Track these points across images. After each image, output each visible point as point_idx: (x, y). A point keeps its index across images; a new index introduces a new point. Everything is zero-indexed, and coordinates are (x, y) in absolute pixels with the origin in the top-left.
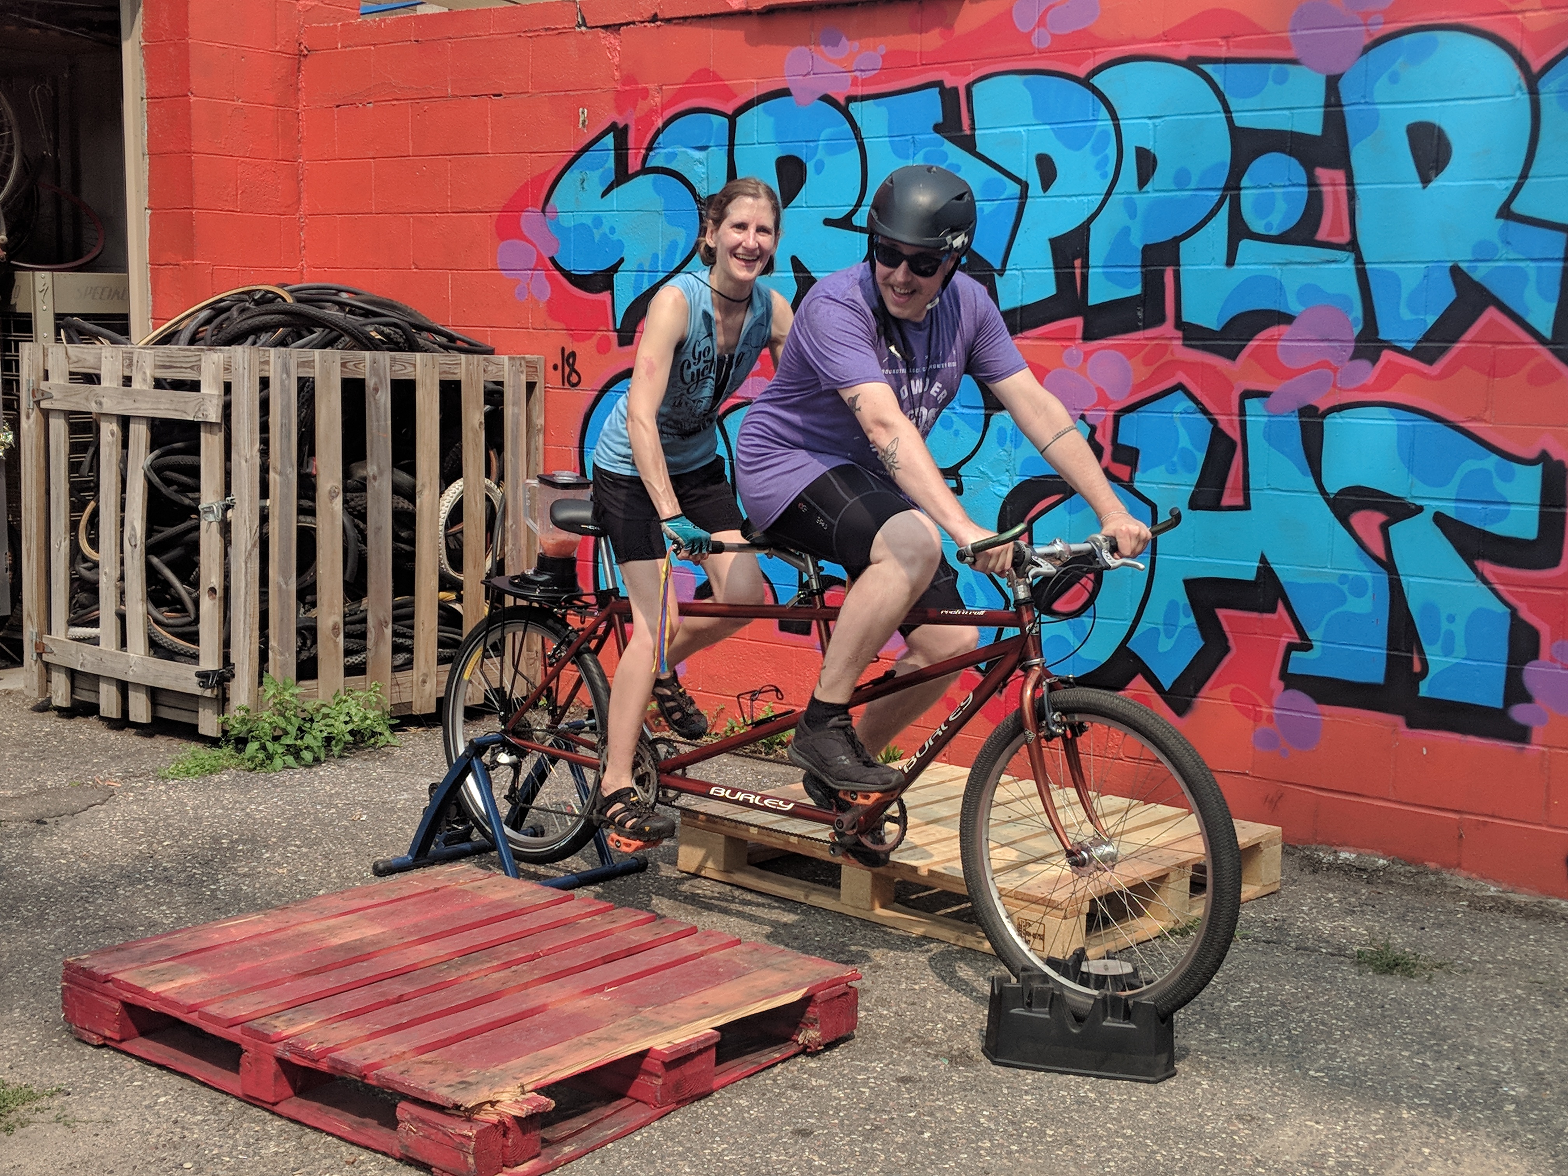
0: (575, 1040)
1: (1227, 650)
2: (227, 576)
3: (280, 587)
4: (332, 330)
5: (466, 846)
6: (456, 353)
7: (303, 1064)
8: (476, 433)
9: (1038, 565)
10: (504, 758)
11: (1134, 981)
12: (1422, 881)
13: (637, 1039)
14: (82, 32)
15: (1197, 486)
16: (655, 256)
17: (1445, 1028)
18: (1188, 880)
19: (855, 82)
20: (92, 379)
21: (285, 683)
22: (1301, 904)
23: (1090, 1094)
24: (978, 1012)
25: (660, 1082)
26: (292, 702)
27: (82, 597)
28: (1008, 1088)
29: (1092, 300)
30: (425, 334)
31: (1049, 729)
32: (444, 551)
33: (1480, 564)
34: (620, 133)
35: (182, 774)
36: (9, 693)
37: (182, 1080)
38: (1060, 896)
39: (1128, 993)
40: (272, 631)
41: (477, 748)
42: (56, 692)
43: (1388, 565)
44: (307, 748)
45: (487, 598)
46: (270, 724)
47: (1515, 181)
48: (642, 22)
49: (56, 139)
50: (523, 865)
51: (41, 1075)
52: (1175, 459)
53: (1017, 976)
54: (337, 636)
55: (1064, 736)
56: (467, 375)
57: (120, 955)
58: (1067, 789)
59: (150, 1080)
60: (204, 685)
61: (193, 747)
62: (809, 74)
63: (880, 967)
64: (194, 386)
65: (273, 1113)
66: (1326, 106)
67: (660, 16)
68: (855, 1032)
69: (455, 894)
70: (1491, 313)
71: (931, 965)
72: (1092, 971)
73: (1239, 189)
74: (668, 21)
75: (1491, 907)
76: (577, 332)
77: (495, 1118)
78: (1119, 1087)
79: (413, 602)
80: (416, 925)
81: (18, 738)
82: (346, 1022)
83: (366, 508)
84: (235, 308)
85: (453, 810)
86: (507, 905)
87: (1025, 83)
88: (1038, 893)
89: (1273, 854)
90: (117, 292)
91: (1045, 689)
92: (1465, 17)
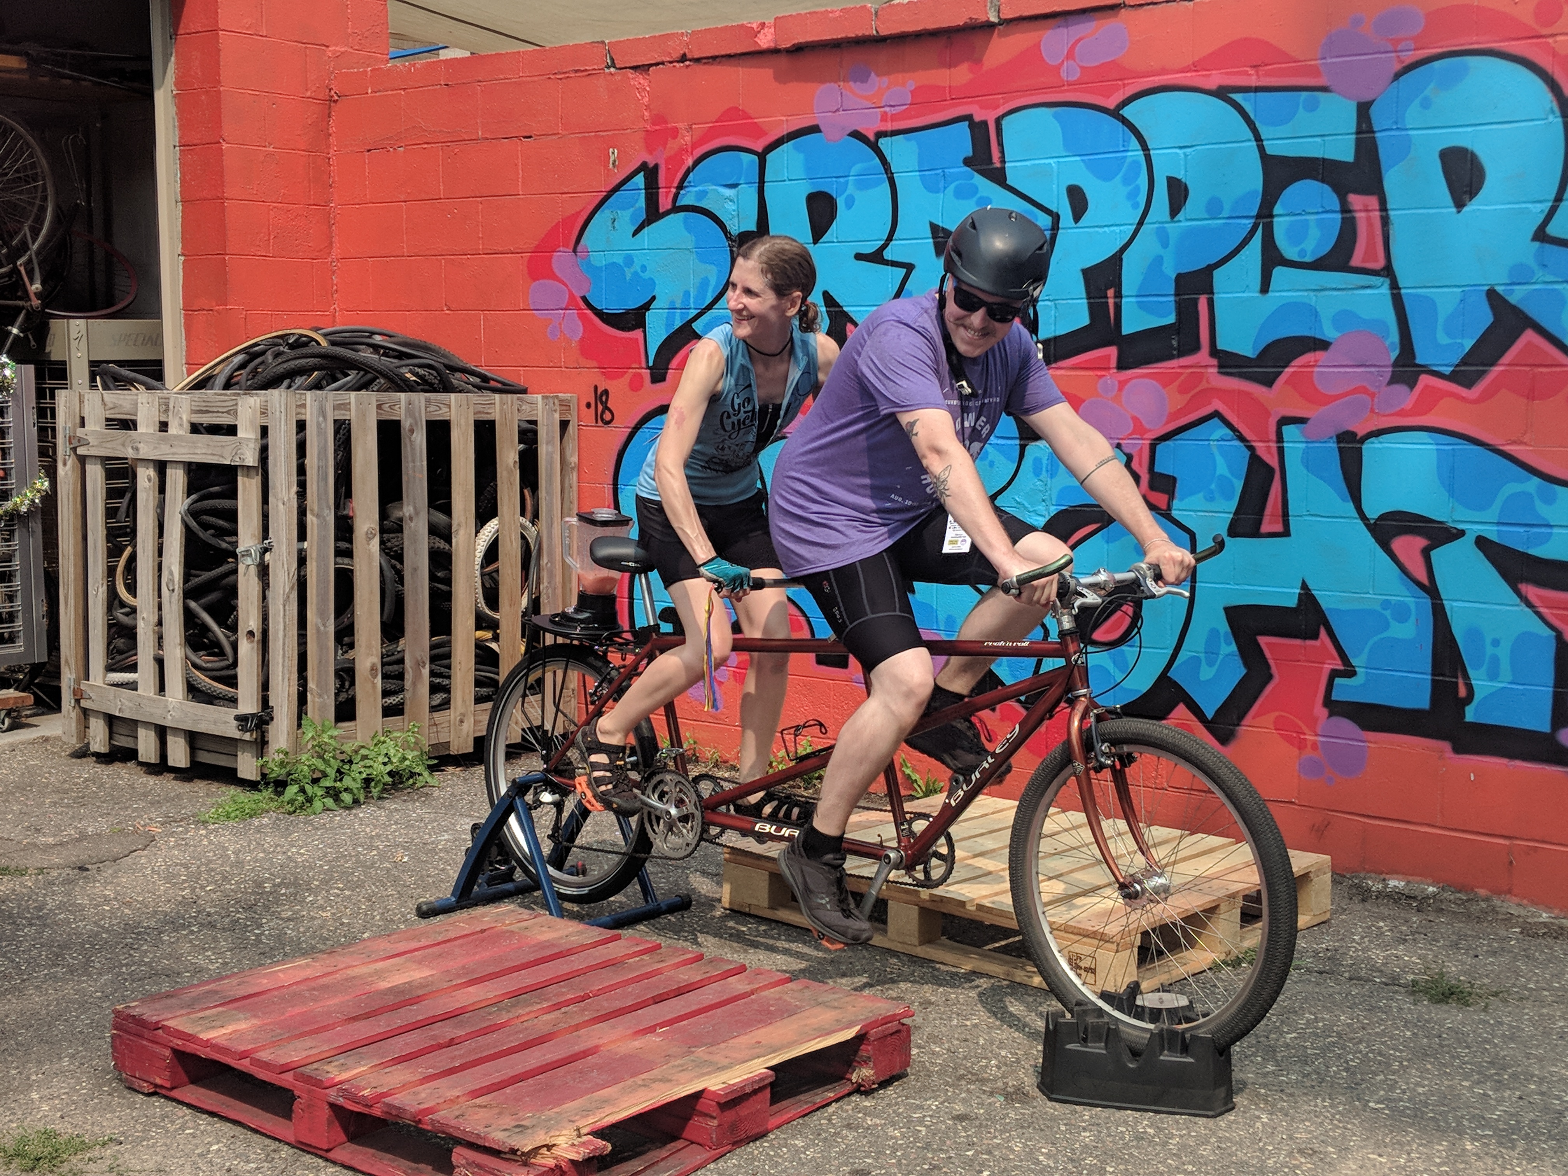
0: (630, 1082)
1: (1270, 677)
2: (265, 619)
3: (318, 630)
4: (367, 372)
5: (509, 886)
6: (489, 393)
7: (355, 1109)
8: (510, 472)
9: (1083, 595)
10: (547, 797)
11: (1189, 1014)
12: (1474, 908)
13: (691, 1080)
14: (115, 82)
15: (1236, 513)
16: (687, 294)
17: (1504, 1058)
18: (1239, 911)
19: (884, 118)
20: (128, 425)
21: (323, 725)
22: (1353, 933)
23: (1149, 1130)
24: (1031, 1048)
25: (715, 1123)
26: (331, 744)
27: (120, 642)
28: (1065, 1125)
29: (1126, 330)
30: (458, 375)
31: (1098, 760)
32: (480, 590)
33: (1524, 587)
34: (651, 173)
35: (222, 818)
36: (46, 740)
37: (234, 1127)
38: (1113, 929)
39: (1185, 1026)
40: (311, 673)
41: (520, 788)
42: (94, 738)
43: (1431, 590)
44: (346, 790)
45: (523, 636)
46: (309, 766)
47: (1550, 204)
48: (671, 62)
49: (89, 186)
50: (567, 905)
51: (93, 1124)
52: (1213, 486)
53: (1071, 1011)
54: (375, 677)
55: (1113, 767)
56: (501, 414)
57: (169, 1001)
58: (1117, 821)
59: (202, 1128)
60: (243, 729)
61: (233, 791)
62: (838, 110)
63: (930, 1003)
64: (231, 430)
65: (327, 1160)
66: (1358, 132)
67: (689, 56)
68: (909, 1070)
69: (501, 935)
70: (1529, 336)
71: (981, 1001)
72: (1147, 1004)
73: (1271, 216)
74: (698, 60)
75: (1544, 934)
76: (610, 370)
77: (551, 1163)
78: (1177, 1122)
79: (450, 642)
80: (463, 967)
81: (58, 785)
82: (399, 1066)
83: (402, 549)
84: (269, 353)
85: (494, 850)
86: (553, 945)
87: (1055, 116)
88: (1088, 926)
89: (1323, 883)
90: (150, 338)
91: (1092, 720)
92: (1495, 41)
